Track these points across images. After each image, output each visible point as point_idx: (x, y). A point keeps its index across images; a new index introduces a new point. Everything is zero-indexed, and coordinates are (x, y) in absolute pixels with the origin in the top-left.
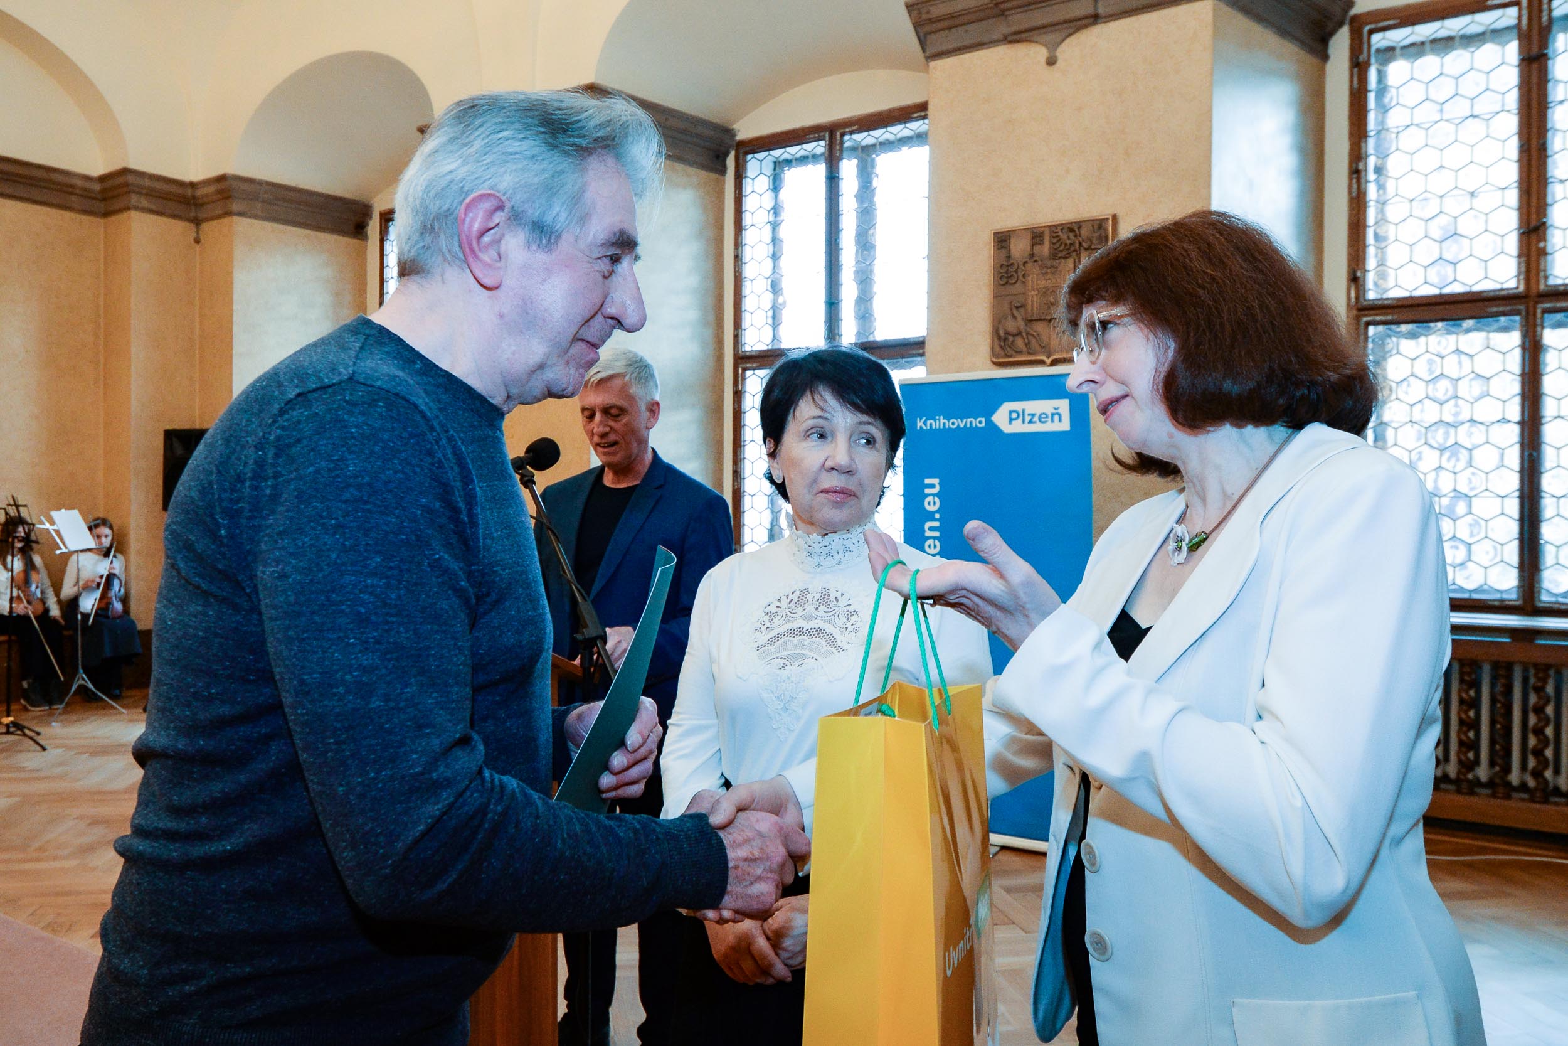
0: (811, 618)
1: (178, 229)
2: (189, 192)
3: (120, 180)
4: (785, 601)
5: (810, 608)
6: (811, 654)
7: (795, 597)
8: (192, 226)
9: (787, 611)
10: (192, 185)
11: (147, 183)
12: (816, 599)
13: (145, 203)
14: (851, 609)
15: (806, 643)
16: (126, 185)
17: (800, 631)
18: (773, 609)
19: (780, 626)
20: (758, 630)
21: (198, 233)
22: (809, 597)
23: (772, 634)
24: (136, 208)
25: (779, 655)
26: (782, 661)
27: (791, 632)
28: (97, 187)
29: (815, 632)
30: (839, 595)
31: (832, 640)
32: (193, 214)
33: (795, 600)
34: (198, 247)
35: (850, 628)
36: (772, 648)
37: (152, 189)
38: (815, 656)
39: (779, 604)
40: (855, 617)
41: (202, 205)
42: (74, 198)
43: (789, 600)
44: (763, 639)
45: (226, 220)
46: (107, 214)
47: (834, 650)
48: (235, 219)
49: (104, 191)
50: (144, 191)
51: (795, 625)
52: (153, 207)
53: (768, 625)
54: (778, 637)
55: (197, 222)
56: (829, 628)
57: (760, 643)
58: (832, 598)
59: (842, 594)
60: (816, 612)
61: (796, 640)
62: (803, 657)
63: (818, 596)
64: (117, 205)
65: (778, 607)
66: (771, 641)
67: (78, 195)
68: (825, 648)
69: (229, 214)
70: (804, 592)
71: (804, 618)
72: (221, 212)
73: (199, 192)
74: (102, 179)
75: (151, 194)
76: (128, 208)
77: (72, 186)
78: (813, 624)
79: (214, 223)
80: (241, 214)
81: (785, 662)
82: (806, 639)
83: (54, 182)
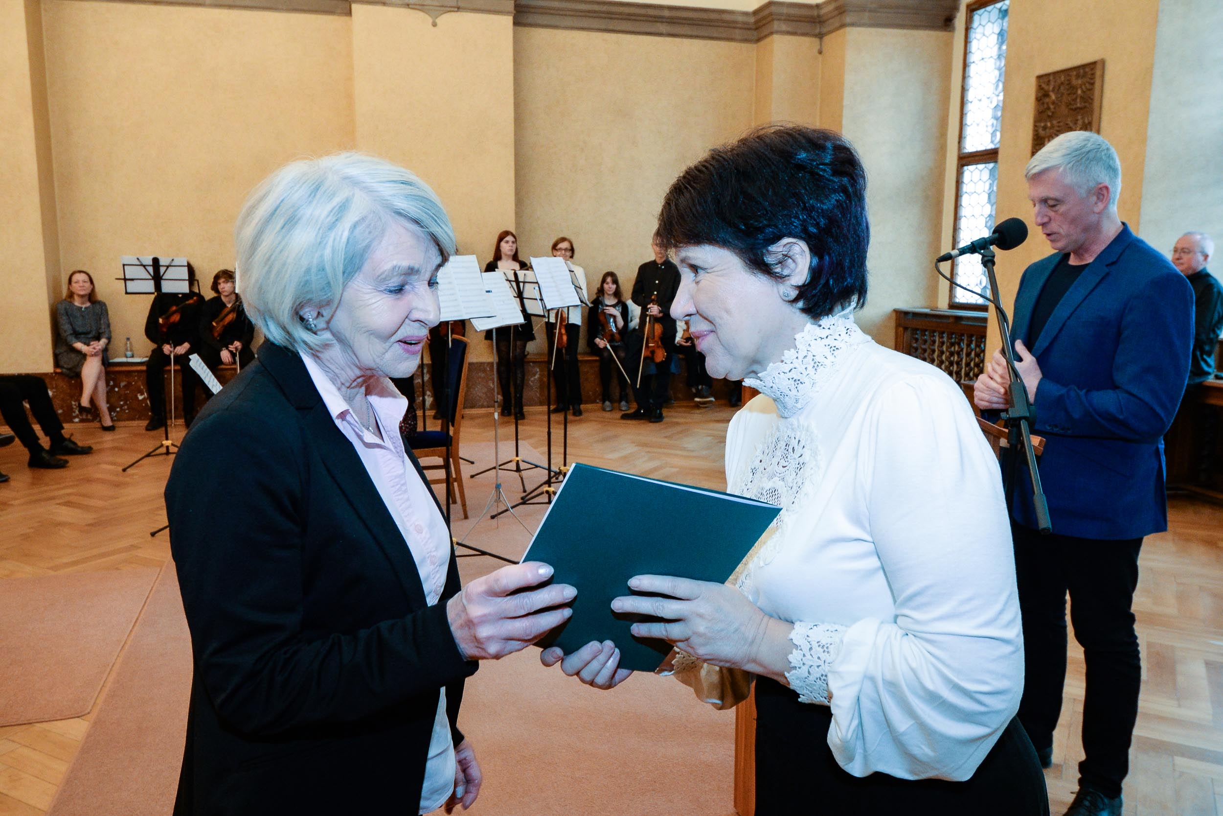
1: (807, 44)
2: (815, 13)
3: (766, 12)
8: (816, 41)
10: (818, 6)
11: (785, 10)
13: (784, 27)
16: (771, 14)
21: (821, 44)
24: (777, 32)
28: (752, 20)
32: (817, 31)
34: (820, 57)
37: (789, 15)
41: (824, 22)
42: (737, 31)
45: (841, 31)
46: (758, 40)
48: (848, 29)
49: (756, 22)
50: (783, 18)
52: (789, 29)
55: (820, 36)
64: (765, 31)
67: (741, 28)
69: (843, 26)
72: (837, 25)
73: (823, 11)
74: (756, 12)
75: (789, 19)
76: (772, 33)
77: (736, 22)
79: (834, 34)
80: (853, 25)
83: (723, 21)
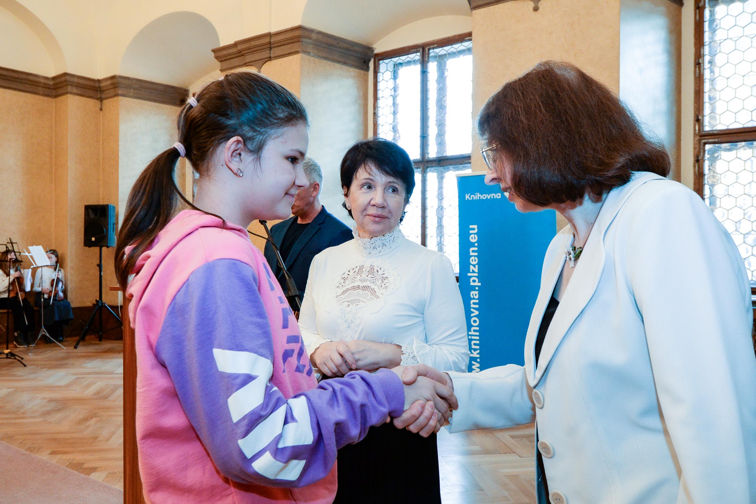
0: (365, 280)
1: (92, 103)
2: (97, 85)
3: (63, 79)
4: (351, 273)
5: (364, 276)
6: (362, 299)
7: (357, 270)
8: (98, 102)
9: (353, 277)
10: (99, 81)
11: (76, 80)
12: (367, 271)
13: (75, 91)
14: (384, 276)
15: (360, 293)
16: (66, 81)
17: (358, 287)
18: (346, 276)
19: (349, 284)
20: (338, 287)
21: (101, 105)
22: (364, 269)
23: (345, 289)
24: (71, 93)
25: (347, 300)
26: (348, 303)
27: (354, 288)
28: (51, 83)
29: (365, 288)
30: (378, 269)
31: (373, 292)
32: (99, 96)
33: (357, 271)
34: (101, 113)
35: (383, 286)
36: (343, 296)
37: (78, 83)
38: (365, 301)
39: (349, 273)
40: (386, 281)
41: (103, 91)
42: (40, 88)
43: (354, 271)
44: (340, 291)
45: (116, 98)
46: (56, 96)
47: (374, 297)
48: (120, 98)
49: (54, 85)
50: (74, 85)
51: (356, 284)
52: (79, 92)
53: (343, 284)
54: (347, 290)
55: (101, 100)
56: (373, 286)
57: (338, 294)
58: (375, 270)
59: (381, 268)
60: (367, 278)
61: (356, 292)
62: (359, 301)
63: (368, 270)
64: (60, 91)
65: (348, 275)
66: (344, 293)
67: (42, 87)
68: (370, 296)
69: (117, 95)
70: (361, 267)
71: (360, 280)
72: (112, 94)
73: (102, 85)
74: (54, 78)
75: (78, 86)
76: (67, 93)
77: (40, 83)
78: (365, 284)
79: (110, 100)
80: (123, 95)
81: (350, 303)
82: (360, 291)
83: (30, 81)
